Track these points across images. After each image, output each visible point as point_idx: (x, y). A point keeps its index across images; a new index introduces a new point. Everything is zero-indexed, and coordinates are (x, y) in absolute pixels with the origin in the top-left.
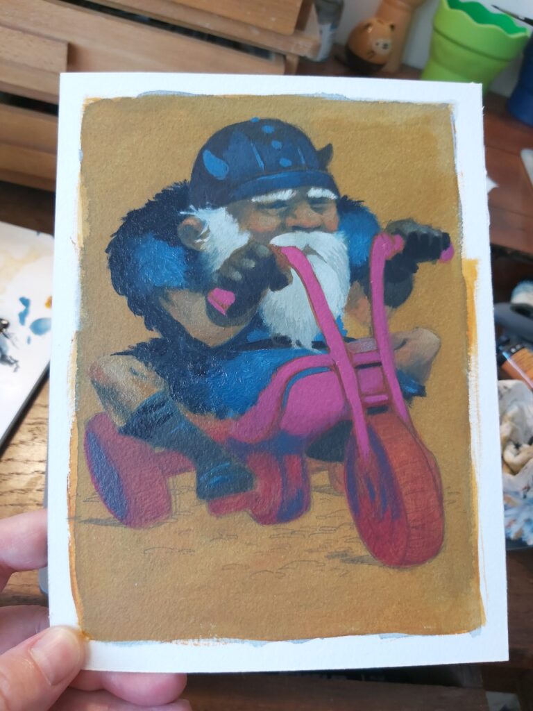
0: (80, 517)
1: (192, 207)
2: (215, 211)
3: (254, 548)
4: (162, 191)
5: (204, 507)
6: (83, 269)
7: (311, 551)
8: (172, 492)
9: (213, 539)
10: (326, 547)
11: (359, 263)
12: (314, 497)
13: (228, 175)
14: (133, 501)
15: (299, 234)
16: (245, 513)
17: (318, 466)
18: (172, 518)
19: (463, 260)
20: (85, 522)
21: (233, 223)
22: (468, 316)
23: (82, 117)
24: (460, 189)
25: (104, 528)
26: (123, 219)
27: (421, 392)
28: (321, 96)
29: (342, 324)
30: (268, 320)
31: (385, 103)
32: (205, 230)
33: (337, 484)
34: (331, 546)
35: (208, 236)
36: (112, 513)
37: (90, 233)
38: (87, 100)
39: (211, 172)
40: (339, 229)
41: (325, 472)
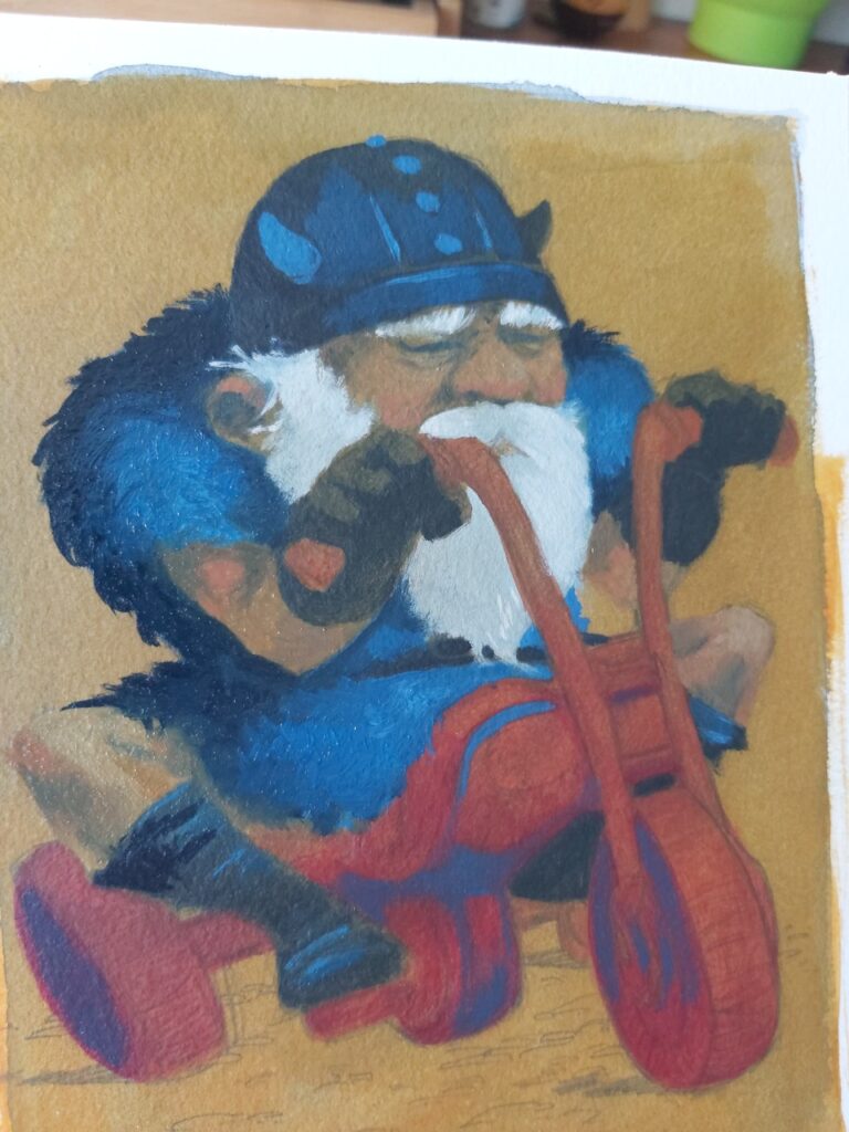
0: (20, 1071)
1: (236, 349)
2: (291, 358)
3: (409, 1094)
4: (164, 312)
5: (297, 1023)
7: (524, 1085)
8: (224, 1001)
9: (321, 1086)
10: (554, 1073)
11: (611, 472)
12: (529, 976)
13: (320, 272)
14: (139, 1029)
15: (485, 409)
16: (387, 1027)
17: (536, 912)
18: (228, 1054)
19: (816, 460)
20: (33, 1081)
21: (334, 386)
22: (827, 576)
24: (809, 306)
25: (77, 1089)
26: (73, 380)
27: (738, 740)
28: (523, 88)
29: (579, 604)
30: (420, 607)
31: (659, 110)
32: (270, 404)
33: (575, 944)
34: (564, 1070)
35: (278, 419)
36: (94, 1057)
39: (277, 264)
40: (569, 398)
41: (549, 924)
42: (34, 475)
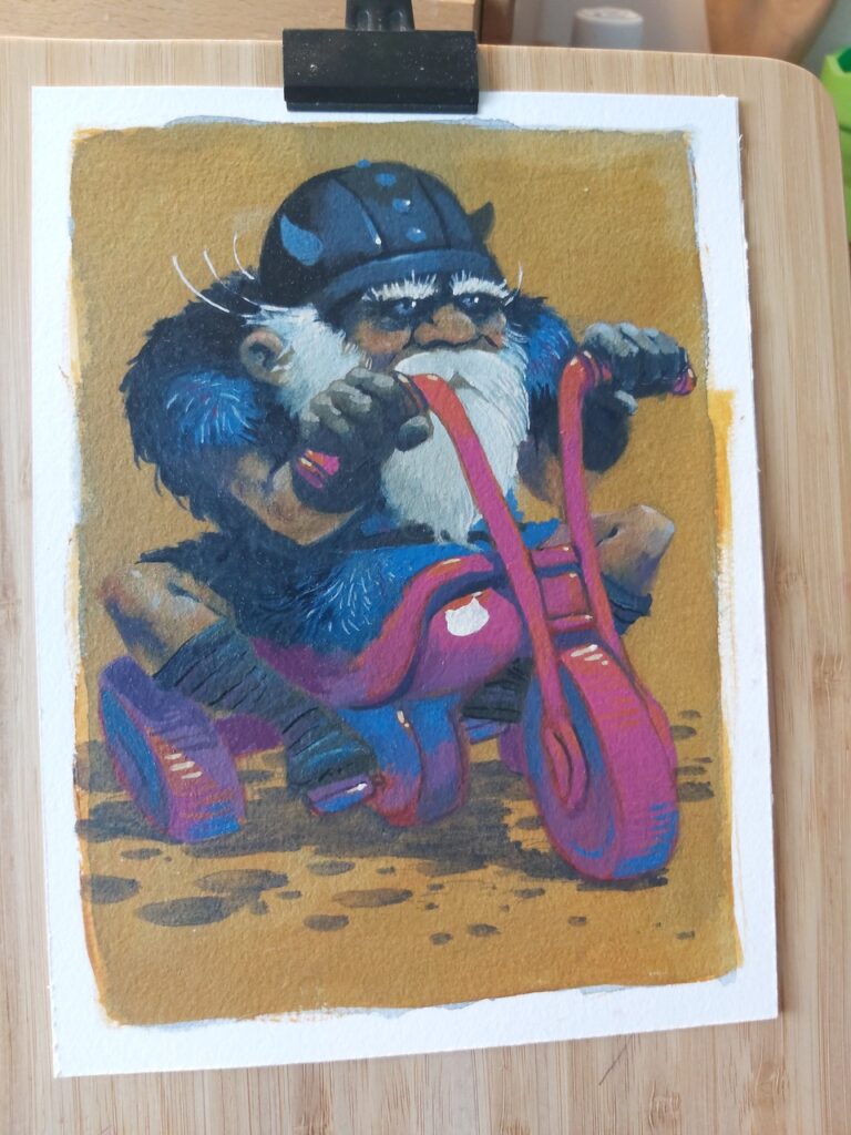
4: (214, 285)
5: (299, 803)
6: (84, 420)
8: (246, 783)
12: (476, 781)
13: (322, 257)
15: (443, 354)
16: (366, 812)
19: (709, 394)
22: (718, 484)
23: (71, 161)
24: (703, 274)
25: (137, 843)
26: (149, 333)
29: (516, 502)
30: (394, 500)
31: (578, 132)
32: (286, 350)
33: (511, 759)
35: (291, 361)
36: (150, 820)
37: (92, 359)
38: (80, 132)
39: (292, 252)
41: (491, 741)
42: (120, 399)
